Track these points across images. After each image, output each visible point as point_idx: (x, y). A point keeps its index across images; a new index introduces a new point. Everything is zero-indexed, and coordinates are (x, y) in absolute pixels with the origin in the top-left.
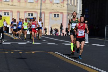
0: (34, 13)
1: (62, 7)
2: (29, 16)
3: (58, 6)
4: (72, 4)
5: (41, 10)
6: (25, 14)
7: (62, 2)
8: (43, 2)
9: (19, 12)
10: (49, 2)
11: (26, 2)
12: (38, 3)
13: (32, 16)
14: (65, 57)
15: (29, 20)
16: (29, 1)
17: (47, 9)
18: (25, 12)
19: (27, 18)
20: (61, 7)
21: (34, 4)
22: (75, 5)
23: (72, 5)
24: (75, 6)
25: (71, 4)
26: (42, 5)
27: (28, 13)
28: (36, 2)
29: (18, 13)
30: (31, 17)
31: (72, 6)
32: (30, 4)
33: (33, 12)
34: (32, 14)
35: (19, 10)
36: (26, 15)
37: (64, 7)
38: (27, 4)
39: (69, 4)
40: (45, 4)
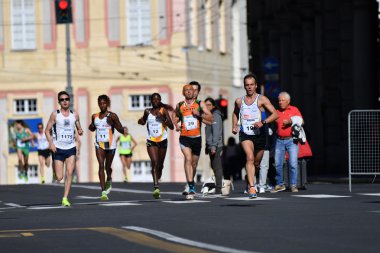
0: (39, 96)
1: (164, 57)
2: (21, 113)
3: (142, 56)
4: (209, 46)
5: (69, 76)
6: (2, 102)
7: (162, 43)
8: (80, 46)
10: (104, 43)
11: (1, 49)
12: (55, 53)
13: (33, 112)
14: (165, 240)
16: (14, 46)
17: (96, 71)
19: (11, 123)
20: (157, 56)
21: (36, 56)
22: (223, 49)
23: (209, 51)
24: (222, 54)
25: (204, 45)
26: (72, 57)
27: (12, 97)
28: (47, 47)
30: (26, 115)
31: (208, 55)
32: (19, 56)
33: (34, 91)
34: (32, 102)
36: (8, 110)
37: (170, 56)
38: (6, 57)
39: (196, 47)
40: (87, 52)
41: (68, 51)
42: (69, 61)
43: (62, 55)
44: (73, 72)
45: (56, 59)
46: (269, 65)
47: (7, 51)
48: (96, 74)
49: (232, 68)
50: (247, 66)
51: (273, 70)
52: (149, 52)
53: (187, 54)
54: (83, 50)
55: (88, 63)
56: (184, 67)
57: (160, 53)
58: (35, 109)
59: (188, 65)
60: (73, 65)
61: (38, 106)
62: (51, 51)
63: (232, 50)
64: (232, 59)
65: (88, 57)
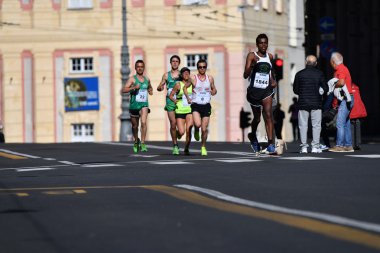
0: (94, 55)
1: (219, 16)
2: (77, 71)
3: (198, 15)
4: (265, 6)
6: (59, 61)
7: (218, 2)
8: (135, 5)
9: (28, 54)
11: (57, 7)
12: (111, 12)
13: (89, 71)
15: (78, 87)
16: (70, 5)
17: (151, 30)
18: (58, 53)
19: (67, 82)
20: (213, 16)
21: (92, 14)
22: (279, 9)
23: (265, 10)
24: (279, 14)
25: (261, 5)
26: (128, 15)
27: (68, 56)
28: (103, 6)
29: (27, 62)
30: (82, 73)
31: (264, 14)
32: (76, 15)
33: (90, 50)
34: (88, 61)
35: (27, 46)
36: (64, 69)
37: (226, 15)
38: (63, 16)
39: (252, 7)
40: (144, 11)
41: (124, 9)
42: (124, 19)
43: (118, 14)
44: (129, 31)
45: (112, 18)
46: (325, 25)
47: (63, 10)
48: (152, 34)
49: (289, 27)
50: (302, 26)
51: (329, 30)
52: (205, 12)
53: (243, 14)
54: (140, 9)
55: (144, 22)
56: (240, 27)
57: (215, 12)
58: (91, 68)
59: (244, 24)
60: (128, 23)
61: (94, 65)
62: (108, 10)
63: (289, 10)
64: (288, 19)
65: (144, 16)
